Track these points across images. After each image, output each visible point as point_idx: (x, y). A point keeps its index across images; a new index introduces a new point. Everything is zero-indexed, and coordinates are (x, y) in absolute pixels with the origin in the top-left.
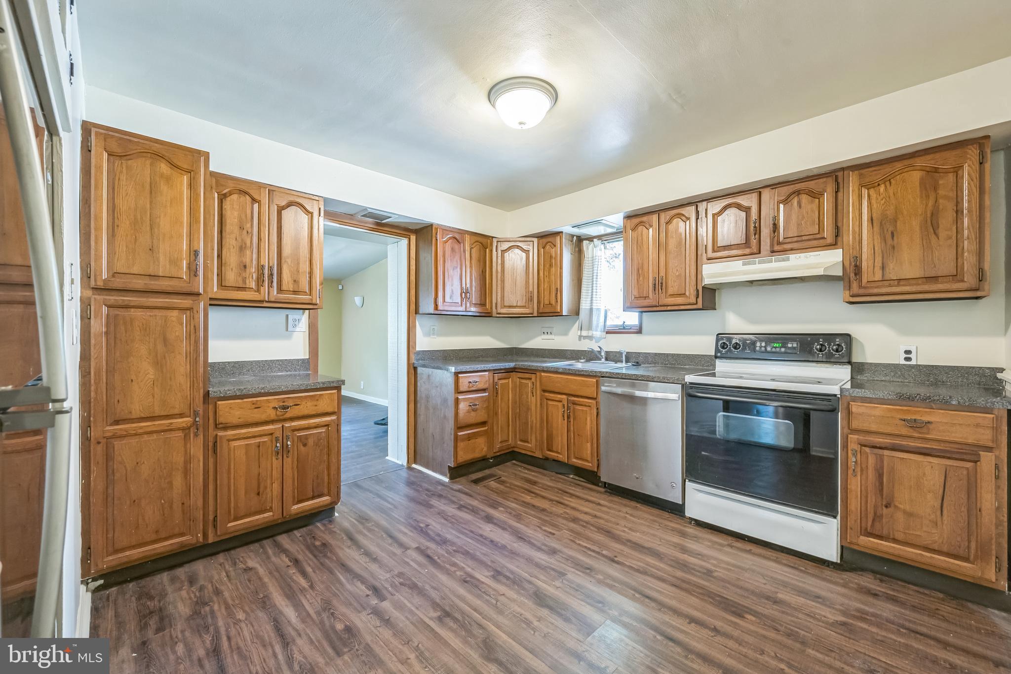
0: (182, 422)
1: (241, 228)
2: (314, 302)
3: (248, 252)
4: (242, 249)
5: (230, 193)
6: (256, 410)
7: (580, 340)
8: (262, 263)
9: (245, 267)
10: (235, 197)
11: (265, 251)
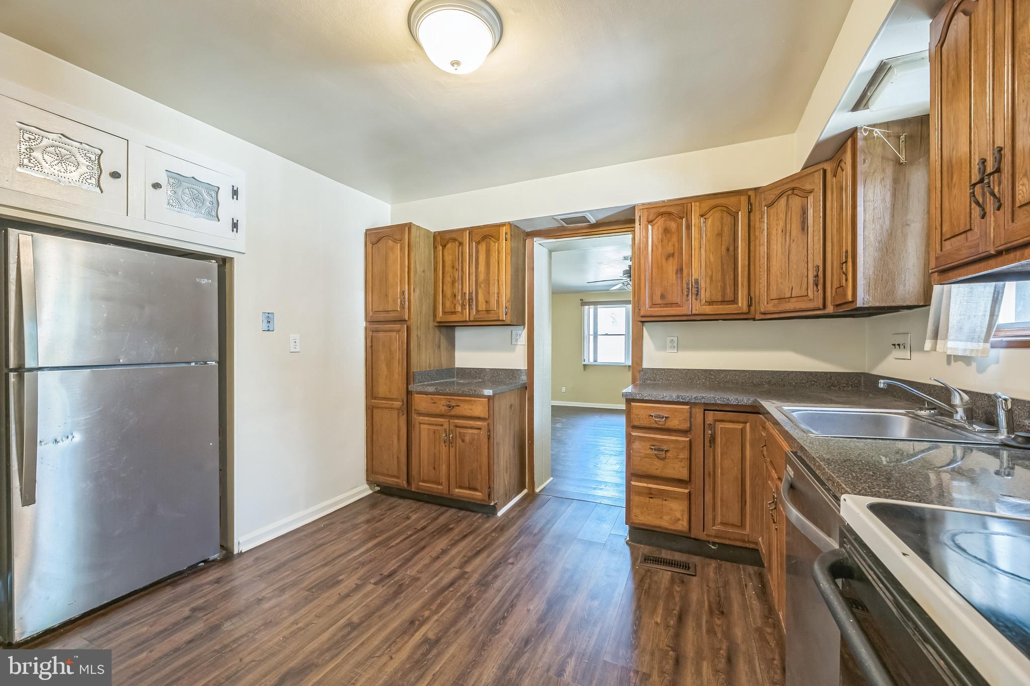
0: (397, 404)
1: (453, 267)
2: (501, 318)
3: (457, 285)
4: (453, 282)
5: (448, 243)
6: (433, 404)
7: (949, 363)
8: (464, 291)
9: (455, 296)
10: (450, 244)
11: (466, 280)
